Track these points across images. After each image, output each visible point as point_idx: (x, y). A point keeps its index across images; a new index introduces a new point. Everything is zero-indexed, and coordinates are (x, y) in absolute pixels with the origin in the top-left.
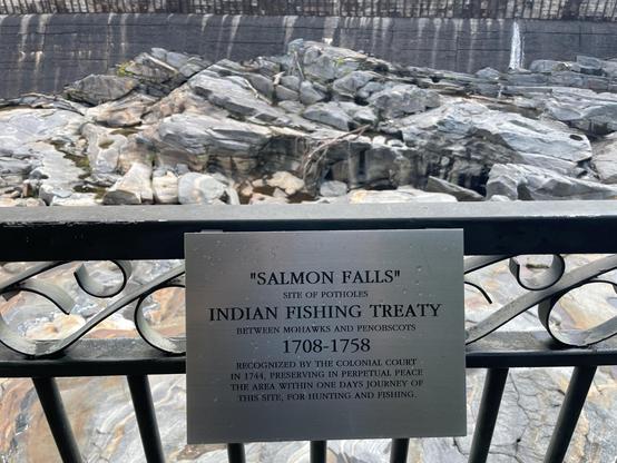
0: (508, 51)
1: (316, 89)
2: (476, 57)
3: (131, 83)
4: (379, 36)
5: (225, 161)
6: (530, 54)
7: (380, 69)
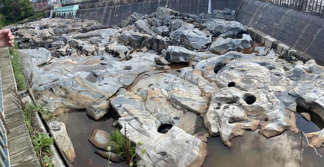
0: (208, 7)
1: (160, 22)
2: (200, 9)
3: (128, 22)
4: (177, 3)
5: (132, 43)
6: (213, 8)
7: (176, 15)
